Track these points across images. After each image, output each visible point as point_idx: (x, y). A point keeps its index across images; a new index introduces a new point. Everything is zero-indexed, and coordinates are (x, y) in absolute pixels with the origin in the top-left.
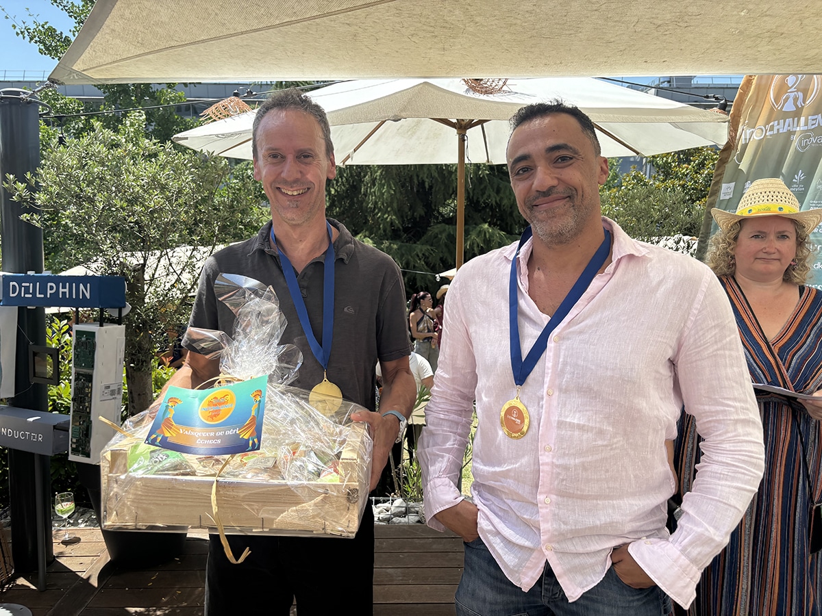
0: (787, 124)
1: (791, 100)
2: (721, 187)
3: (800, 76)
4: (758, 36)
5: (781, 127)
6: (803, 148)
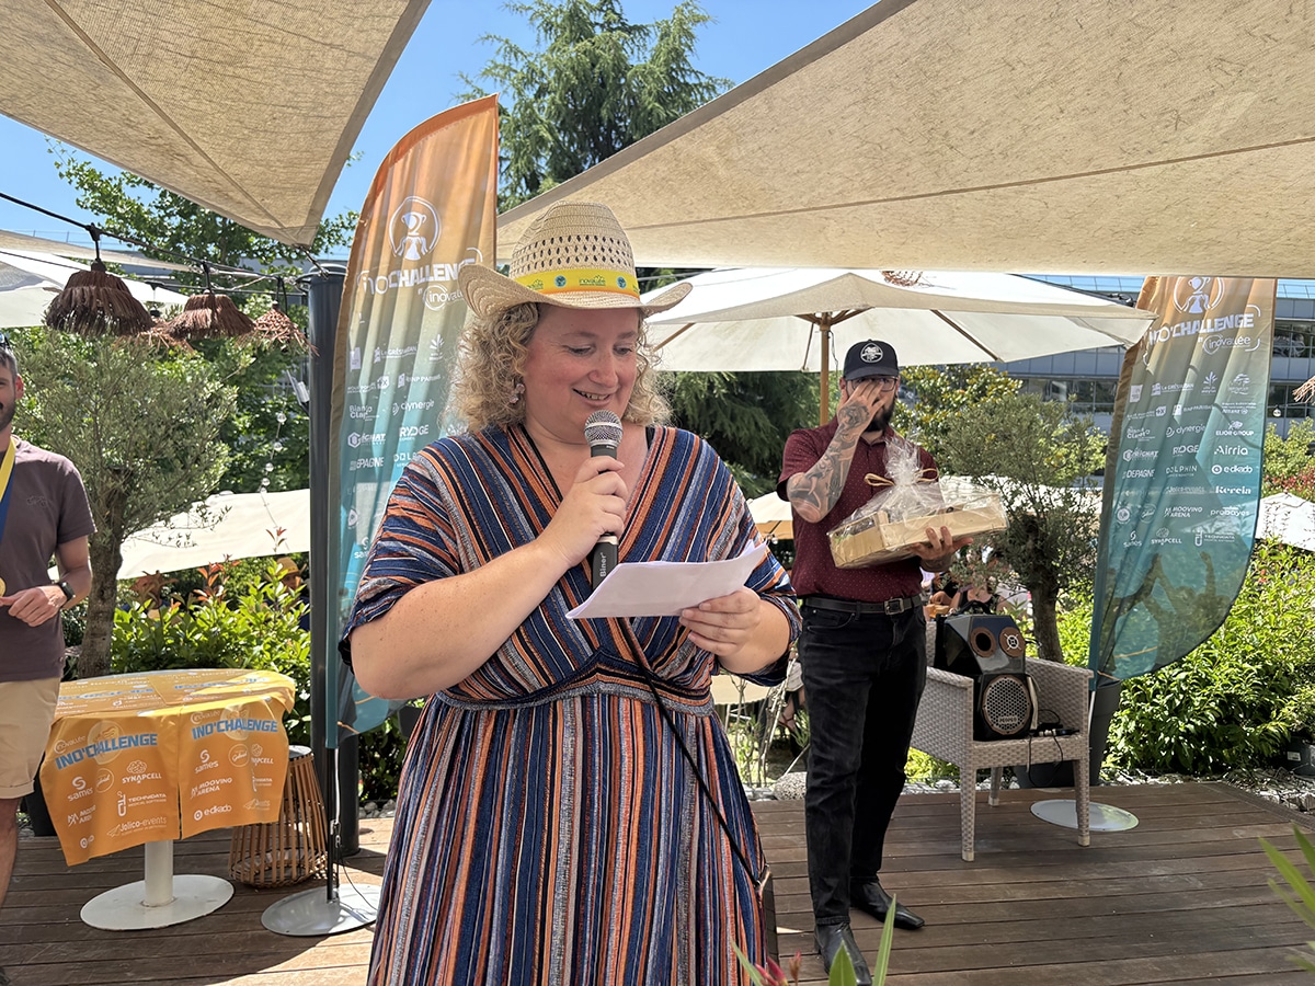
0: (1194, 326)
1: (1197, 303)
2: (1129, 389)
3: (1205, 279)
4: (1199, 243)
5: (1187, 329)
6: (1212, 350)
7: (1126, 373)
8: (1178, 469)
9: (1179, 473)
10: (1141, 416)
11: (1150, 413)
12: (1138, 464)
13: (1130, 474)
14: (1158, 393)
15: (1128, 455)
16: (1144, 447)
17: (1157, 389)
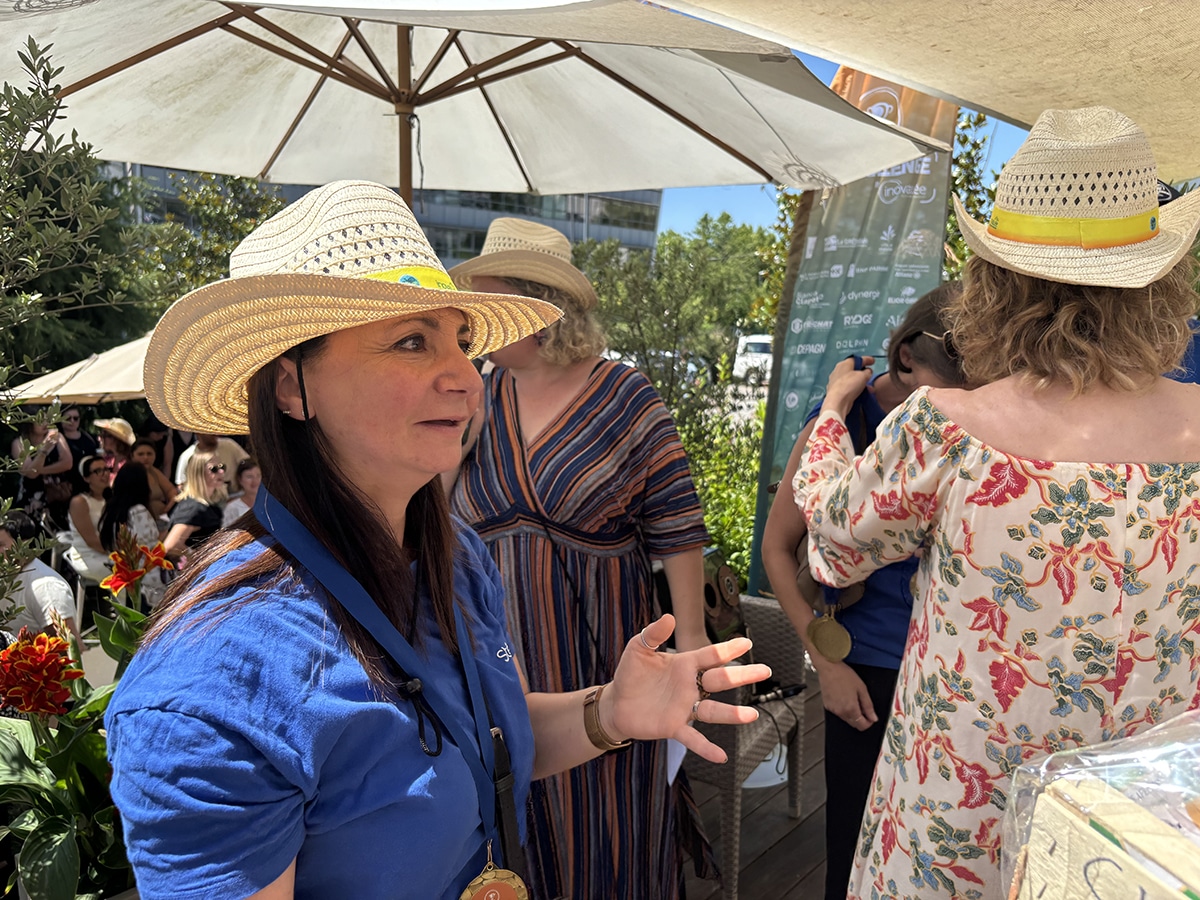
6: (887, 199)
7: (802, 221)
8: (853, 344)
9: (853, 348)
10: (813, 276)
11: (824, 274)
12: (809, 337)
13: (801, 349)
14: (834, 248)
15: (797, 326)
16: (817, 314)
17: (832, 243)
